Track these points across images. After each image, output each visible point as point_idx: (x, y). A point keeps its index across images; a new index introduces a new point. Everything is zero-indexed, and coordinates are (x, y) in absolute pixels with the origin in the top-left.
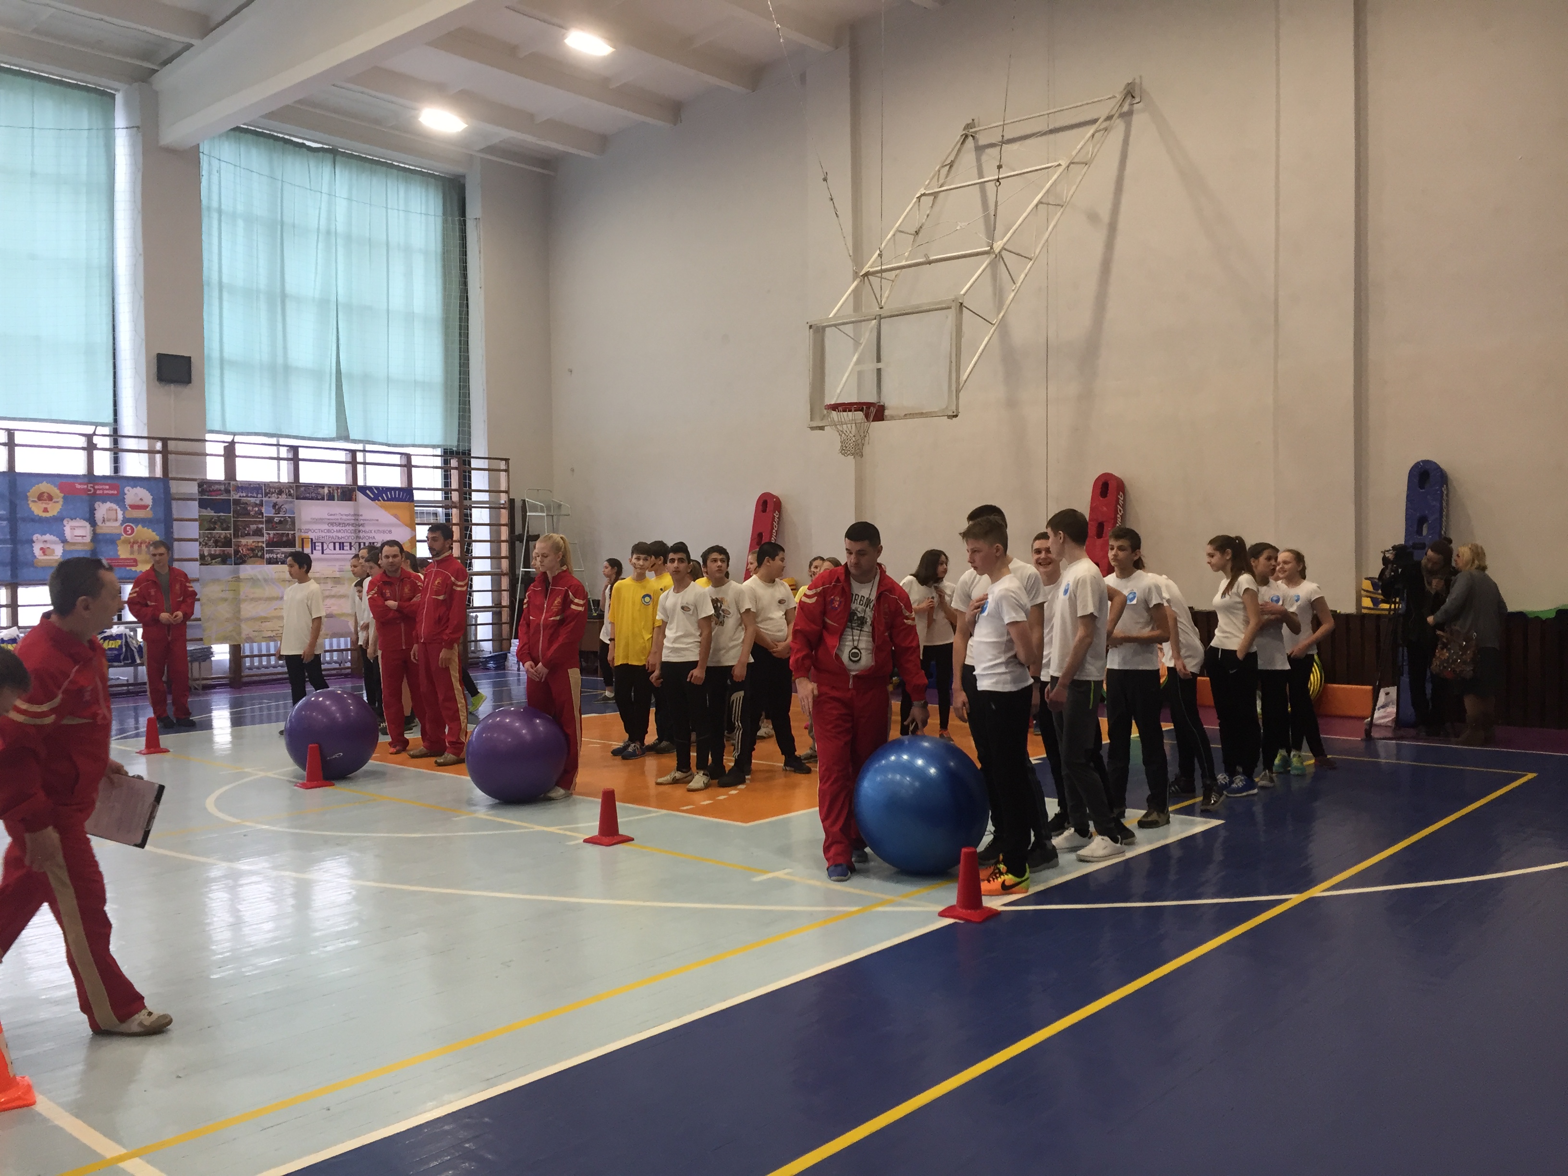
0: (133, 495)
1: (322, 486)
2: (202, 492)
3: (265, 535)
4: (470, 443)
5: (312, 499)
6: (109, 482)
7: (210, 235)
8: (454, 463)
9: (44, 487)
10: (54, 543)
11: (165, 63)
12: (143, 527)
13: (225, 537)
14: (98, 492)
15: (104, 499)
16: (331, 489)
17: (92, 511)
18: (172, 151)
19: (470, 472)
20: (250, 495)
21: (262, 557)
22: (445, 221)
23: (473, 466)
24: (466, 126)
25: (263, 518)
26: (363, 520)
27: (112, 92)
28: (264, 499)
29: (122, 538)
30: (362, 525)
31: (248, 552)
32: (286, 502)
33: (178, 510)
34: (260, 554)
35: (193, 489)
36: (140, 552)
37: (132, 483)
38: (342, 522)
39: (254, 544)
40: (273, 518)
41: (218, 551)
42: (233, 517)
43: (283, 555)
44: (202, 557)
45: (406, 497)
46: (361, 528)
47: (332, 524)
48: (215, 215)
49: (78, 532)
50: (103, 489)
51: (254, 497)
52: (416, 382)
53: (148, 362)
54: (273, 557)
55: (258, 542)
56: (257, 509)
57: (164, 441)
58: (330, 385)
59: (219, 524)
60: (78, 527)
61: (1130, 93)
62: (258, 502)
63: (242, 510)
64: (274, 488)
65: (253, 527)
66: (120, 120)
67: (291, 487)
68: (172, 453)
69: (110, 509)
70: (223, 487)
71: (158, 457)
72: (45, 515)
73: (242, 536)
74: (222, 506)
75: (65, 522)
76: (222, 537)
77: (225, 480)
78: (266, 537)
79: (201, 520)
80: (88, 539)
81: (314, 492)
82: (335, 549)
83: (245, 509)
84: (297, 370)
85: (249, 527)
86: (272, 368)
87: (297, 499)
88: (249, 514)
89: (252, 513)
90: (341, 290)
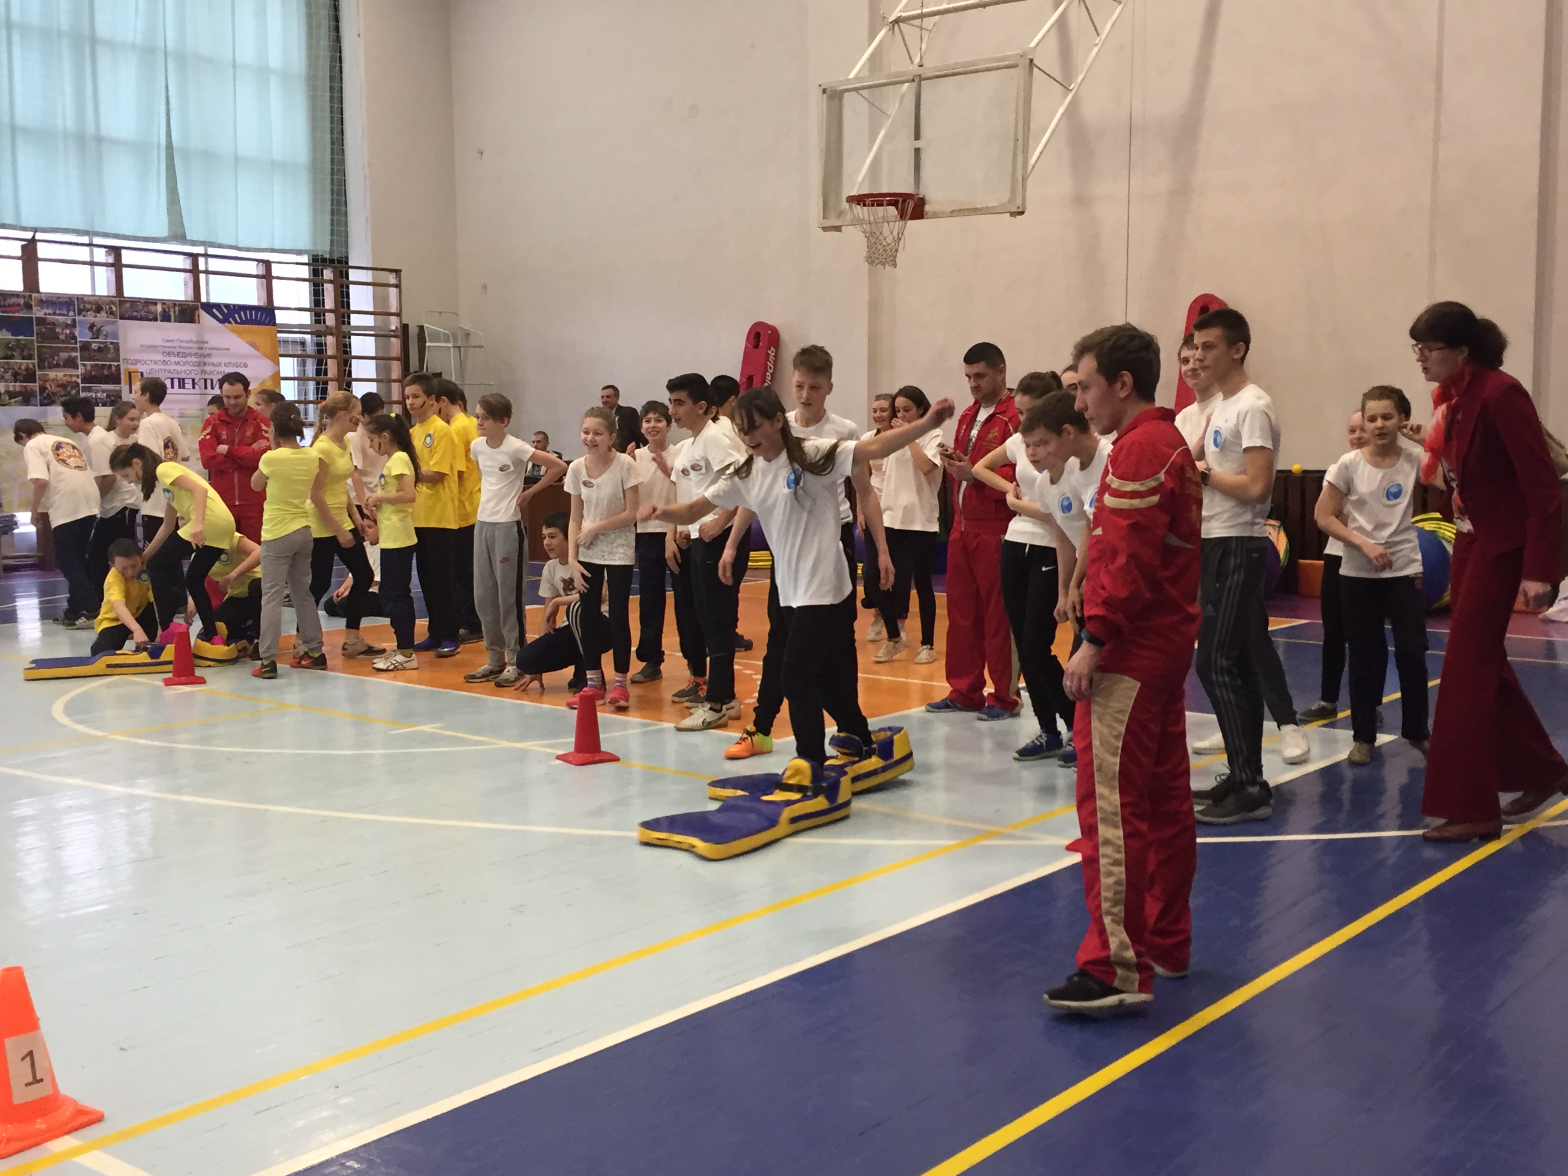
1: (154, 302)
3: (80, 367)
4: (347, 247)
5: (141, 319)
8: (328, 274)
13: (27, 369)
16: (165, 307)
19: (348, 288)
20: (58, 312)
23: (351, 278)
25: (76, 344)
26: (210, 349)
28: (78, 318)
30: (209, 355)
31: (58, 389)
32: (108, 323)
38: (182, 350)
39: (64, 379)
40: (90, 343)
41: (17, 386)
42: (38, 342)
43: (105, 395)
45: (265, 319)
46: (207, 360)
47: (169, 354)
51: (64, 315)
52: (273, 164)
55: (71, 376)
56: (68, 331)
58: (159, 163)
59: (18, 350)
62: (69, 322)
63: (49, 332)
64: (90, 303)
65: (64, 355)
67: (112, 303)
70: (22, 301)
73: (50, 368)
74: (21, 326)
76: (23, 367)
77: (24, 291)
78: (80, 371)
81: (142, 310)
83: (53, 330)
84: (114, 142)
85: (58, 355)
86: (80, 138)
87: (121, 318)
88: (58, 338)
89: (62, 337)
90: (171, 35)
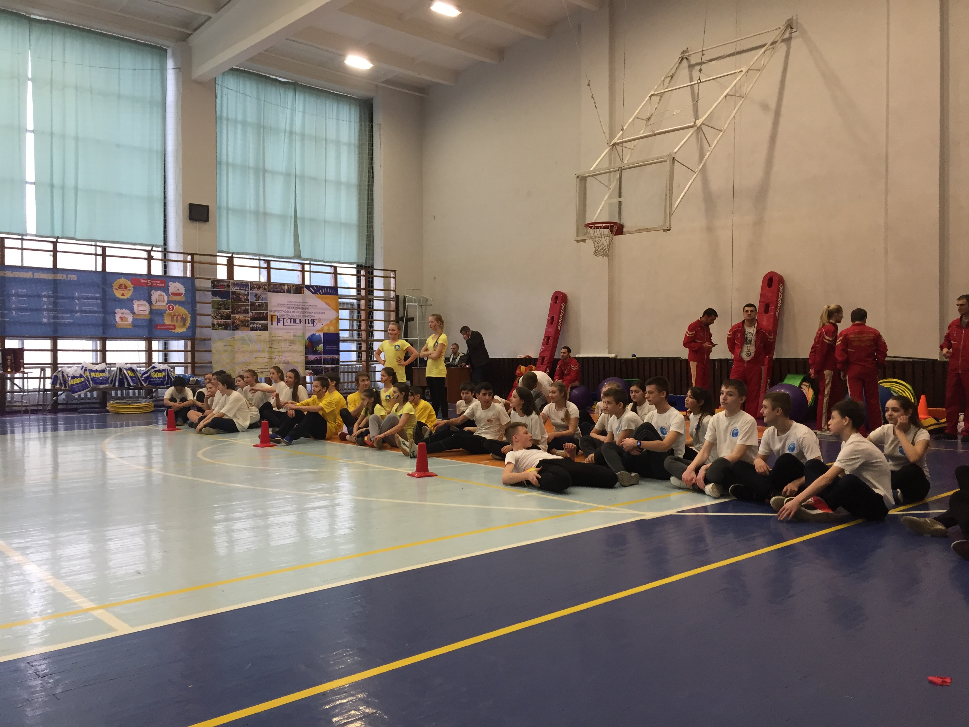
0: (174, 287)
1: (284, 285)
2: (213, 286)
3: (250, 313)
4: (373, 260)
5: (278, 292)
6: (160, 279)
7: (221, 133)
8: (363, 272)
9: (122, 281)
10: (128, 314)
11: (195, 30)
12: (179, 306)
13: (227, 314)
14: (153, 285)
15: (157, 289)
16: (289, 287)
17: (150, 295)
18: (198, 82)
19: (373, 279)
20: (241, 289)
21: (248, 326)
22: (361, 125)
23: (375, 274)
24: (373, 65)
25: (249, 303)
26: (308, 306)
27: (166, 48)
28: (250, 291)
29: (167, 312)
30: (308, 309)
31: (240, 323)
32: (262, 294)
33: (199, 296)
34: (247, 324)
35: (208, 284)
36: (177, 321)
37: (173, 279)
38: (296, 306)
39: (243, 318)
40: (255, 303)
41: (222, 322)
42: (232, 302)
43: (261, 326)
44: (213, 325)
45: (333, 293)
46: (306, 310)
47: (289, 308)
48: (225, 122)
49: (141, 308)
50: (156, 283)
51: (244, 290)
52: (341, 224)
53: (184, 209)
54: (255, 327)
55: (246, 317)
56: (245, 297)
57: (192, 255)
58: (291, 224)
59: (223, 305)
60: (142, 305)
61: (790, 25)
62: (246, 293)
63: (237, 297)
64: (255, 285)
65: (243, 308)
66: (170, 64)
67: (266, 285)
68: (196, 263)
69: (160, 295)
70: (226, 284)
71: (189, 265)
72: (122, 297)
73: (237, 313)
74: (225, 295)
75: (134, 302)
76: (225, 313)
77: (227, 279)
79: (213, 303)
80: (147, 313)
81: (279, 288)
82: (291, 323)
83: (239, 297)
84: (271, 215)
85: (241, 308)
86: (257, 213)
87: (269, 292)
88: (241, 300)
89: (243, 300)
90: (298, 168)
